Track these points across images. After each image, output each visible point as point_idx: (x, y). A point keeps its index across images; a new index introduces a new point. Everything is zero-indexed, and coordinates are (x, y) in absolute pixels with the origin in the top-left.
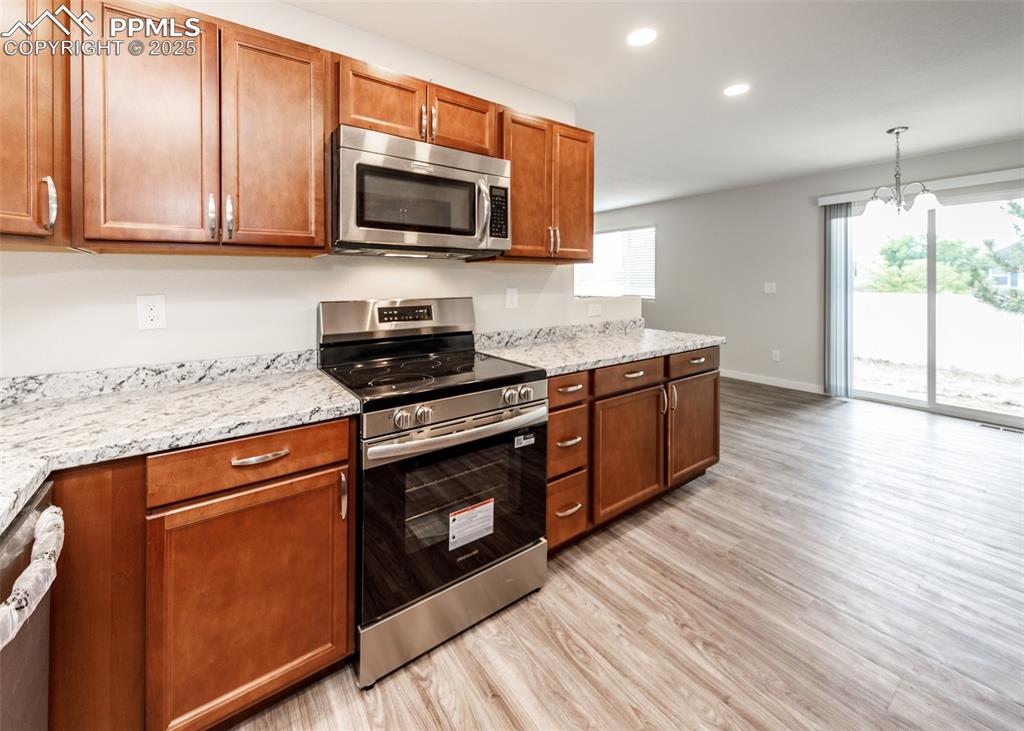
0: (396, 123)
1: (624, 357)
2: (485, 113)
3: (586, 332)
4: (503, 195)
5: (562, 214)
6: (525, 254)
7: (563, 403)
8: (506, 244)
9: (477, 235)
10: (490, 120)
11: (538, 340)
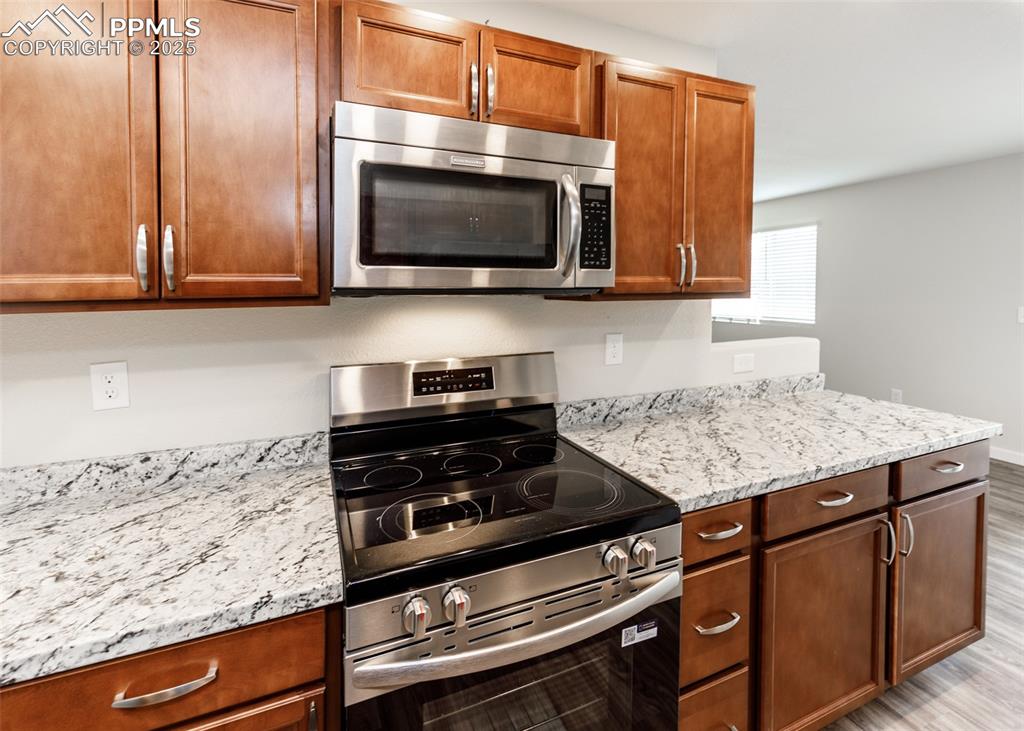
0: (431, 95)
1: (819, 470)
2: (574, 68)
3: (730, 397)
4: (603, 198)
5: (700, 222)
6: (638, 290)
7: (708, 556)
8: (607, 278)
9: (560, 266)
10: (583, 78)
11: (655, 412)
